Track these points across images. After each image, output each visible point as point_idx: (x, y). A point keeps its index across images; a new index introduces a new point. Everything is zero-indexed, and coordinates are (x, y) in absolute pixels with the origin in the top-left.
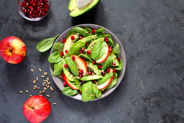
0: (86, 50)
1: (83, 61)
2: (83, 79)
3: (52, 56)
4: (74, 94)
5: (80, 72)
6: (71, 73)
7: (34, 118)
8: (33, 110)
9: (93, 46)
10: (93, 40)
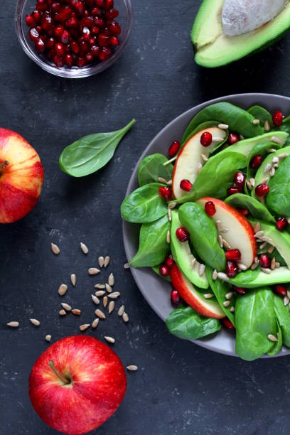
0: (253, 182)
1: (241, 218)
3: (136, 198)
4: (208, 332)
5: (228, 254)
7: (75, 413)
8: (70, 386)
9: (276, 168)
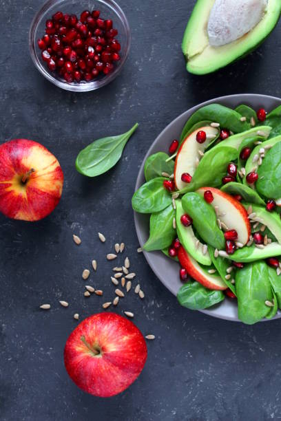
0: (244, 172)
1: (236, 203)
2: (239, 256)
3: (144, 192)
4: (214, 302)
5: (226, 234)
6: (203, 241)
7: (106, 379)
8: (100, 356)
9: (263, 158)
10: (262, 140)
